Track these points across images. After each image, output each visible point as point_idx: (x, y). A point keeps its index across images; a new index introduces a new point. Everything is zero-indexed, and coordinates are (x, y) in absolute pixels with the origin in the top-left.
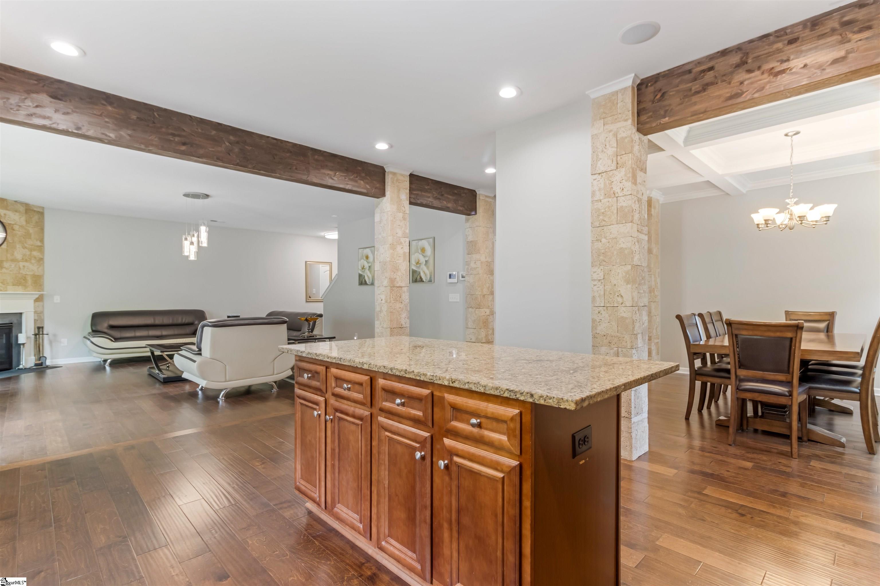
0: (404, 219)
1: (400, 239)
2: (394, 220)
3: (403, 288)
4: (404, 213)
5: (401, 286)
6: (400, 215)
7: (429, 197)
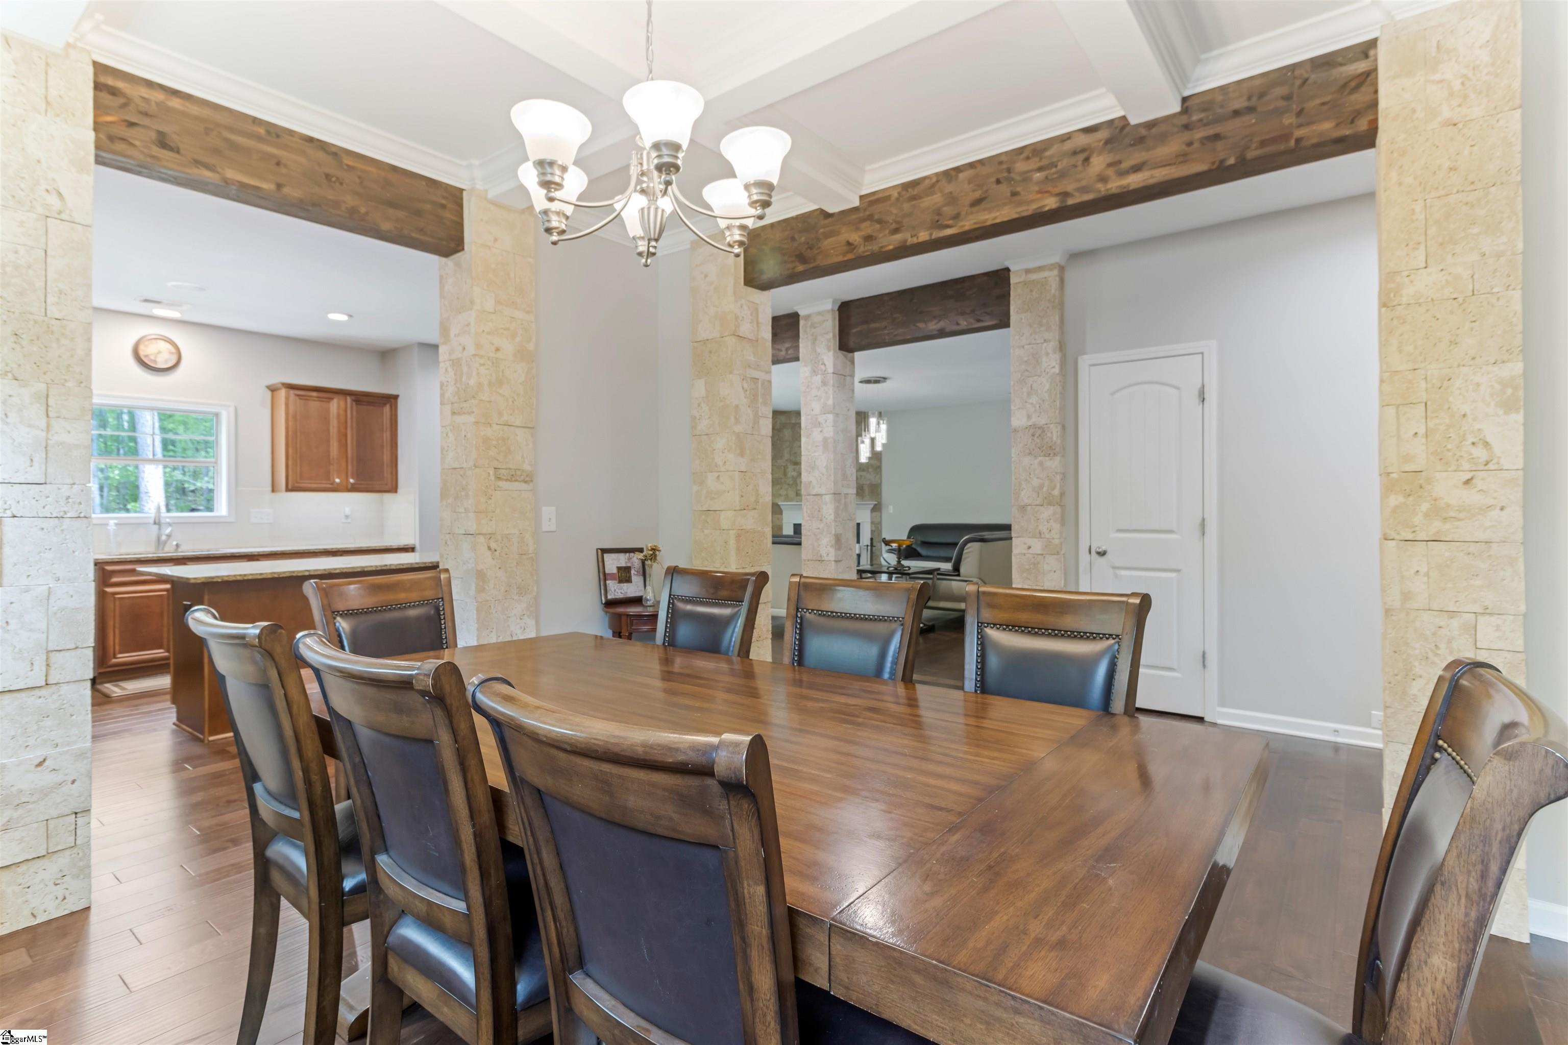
0: (824, 383)
1: (817, 419)
2: (807, 390)
3: (824, 496)
4: (824, 373)
5: (819, 493)
6: (818, 379)
7: (885, 328)
